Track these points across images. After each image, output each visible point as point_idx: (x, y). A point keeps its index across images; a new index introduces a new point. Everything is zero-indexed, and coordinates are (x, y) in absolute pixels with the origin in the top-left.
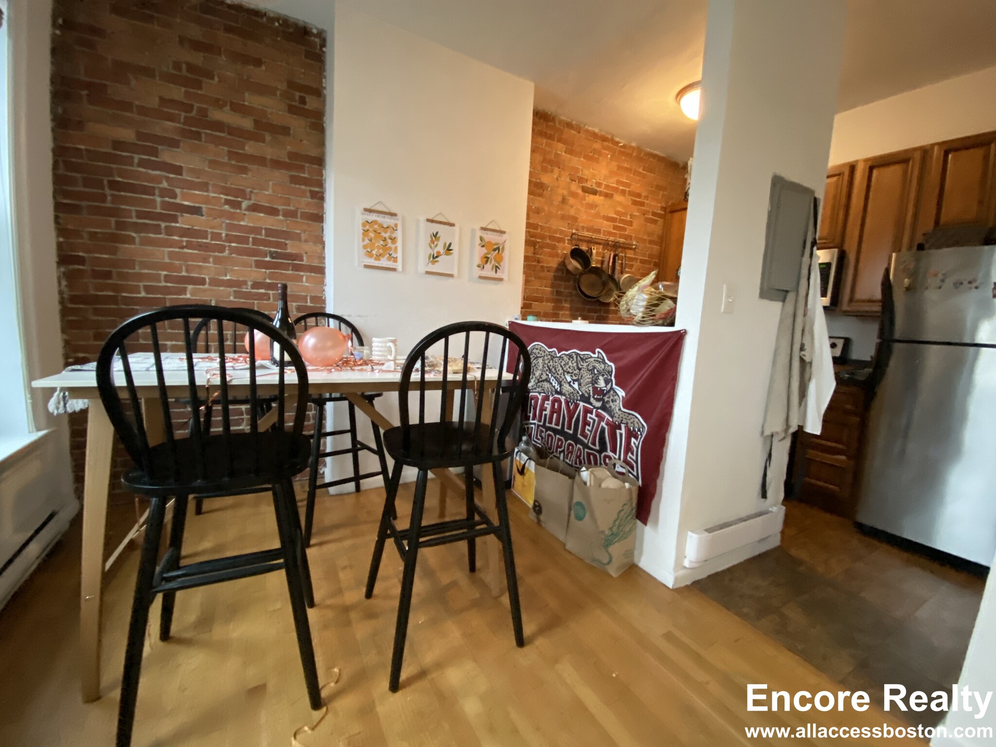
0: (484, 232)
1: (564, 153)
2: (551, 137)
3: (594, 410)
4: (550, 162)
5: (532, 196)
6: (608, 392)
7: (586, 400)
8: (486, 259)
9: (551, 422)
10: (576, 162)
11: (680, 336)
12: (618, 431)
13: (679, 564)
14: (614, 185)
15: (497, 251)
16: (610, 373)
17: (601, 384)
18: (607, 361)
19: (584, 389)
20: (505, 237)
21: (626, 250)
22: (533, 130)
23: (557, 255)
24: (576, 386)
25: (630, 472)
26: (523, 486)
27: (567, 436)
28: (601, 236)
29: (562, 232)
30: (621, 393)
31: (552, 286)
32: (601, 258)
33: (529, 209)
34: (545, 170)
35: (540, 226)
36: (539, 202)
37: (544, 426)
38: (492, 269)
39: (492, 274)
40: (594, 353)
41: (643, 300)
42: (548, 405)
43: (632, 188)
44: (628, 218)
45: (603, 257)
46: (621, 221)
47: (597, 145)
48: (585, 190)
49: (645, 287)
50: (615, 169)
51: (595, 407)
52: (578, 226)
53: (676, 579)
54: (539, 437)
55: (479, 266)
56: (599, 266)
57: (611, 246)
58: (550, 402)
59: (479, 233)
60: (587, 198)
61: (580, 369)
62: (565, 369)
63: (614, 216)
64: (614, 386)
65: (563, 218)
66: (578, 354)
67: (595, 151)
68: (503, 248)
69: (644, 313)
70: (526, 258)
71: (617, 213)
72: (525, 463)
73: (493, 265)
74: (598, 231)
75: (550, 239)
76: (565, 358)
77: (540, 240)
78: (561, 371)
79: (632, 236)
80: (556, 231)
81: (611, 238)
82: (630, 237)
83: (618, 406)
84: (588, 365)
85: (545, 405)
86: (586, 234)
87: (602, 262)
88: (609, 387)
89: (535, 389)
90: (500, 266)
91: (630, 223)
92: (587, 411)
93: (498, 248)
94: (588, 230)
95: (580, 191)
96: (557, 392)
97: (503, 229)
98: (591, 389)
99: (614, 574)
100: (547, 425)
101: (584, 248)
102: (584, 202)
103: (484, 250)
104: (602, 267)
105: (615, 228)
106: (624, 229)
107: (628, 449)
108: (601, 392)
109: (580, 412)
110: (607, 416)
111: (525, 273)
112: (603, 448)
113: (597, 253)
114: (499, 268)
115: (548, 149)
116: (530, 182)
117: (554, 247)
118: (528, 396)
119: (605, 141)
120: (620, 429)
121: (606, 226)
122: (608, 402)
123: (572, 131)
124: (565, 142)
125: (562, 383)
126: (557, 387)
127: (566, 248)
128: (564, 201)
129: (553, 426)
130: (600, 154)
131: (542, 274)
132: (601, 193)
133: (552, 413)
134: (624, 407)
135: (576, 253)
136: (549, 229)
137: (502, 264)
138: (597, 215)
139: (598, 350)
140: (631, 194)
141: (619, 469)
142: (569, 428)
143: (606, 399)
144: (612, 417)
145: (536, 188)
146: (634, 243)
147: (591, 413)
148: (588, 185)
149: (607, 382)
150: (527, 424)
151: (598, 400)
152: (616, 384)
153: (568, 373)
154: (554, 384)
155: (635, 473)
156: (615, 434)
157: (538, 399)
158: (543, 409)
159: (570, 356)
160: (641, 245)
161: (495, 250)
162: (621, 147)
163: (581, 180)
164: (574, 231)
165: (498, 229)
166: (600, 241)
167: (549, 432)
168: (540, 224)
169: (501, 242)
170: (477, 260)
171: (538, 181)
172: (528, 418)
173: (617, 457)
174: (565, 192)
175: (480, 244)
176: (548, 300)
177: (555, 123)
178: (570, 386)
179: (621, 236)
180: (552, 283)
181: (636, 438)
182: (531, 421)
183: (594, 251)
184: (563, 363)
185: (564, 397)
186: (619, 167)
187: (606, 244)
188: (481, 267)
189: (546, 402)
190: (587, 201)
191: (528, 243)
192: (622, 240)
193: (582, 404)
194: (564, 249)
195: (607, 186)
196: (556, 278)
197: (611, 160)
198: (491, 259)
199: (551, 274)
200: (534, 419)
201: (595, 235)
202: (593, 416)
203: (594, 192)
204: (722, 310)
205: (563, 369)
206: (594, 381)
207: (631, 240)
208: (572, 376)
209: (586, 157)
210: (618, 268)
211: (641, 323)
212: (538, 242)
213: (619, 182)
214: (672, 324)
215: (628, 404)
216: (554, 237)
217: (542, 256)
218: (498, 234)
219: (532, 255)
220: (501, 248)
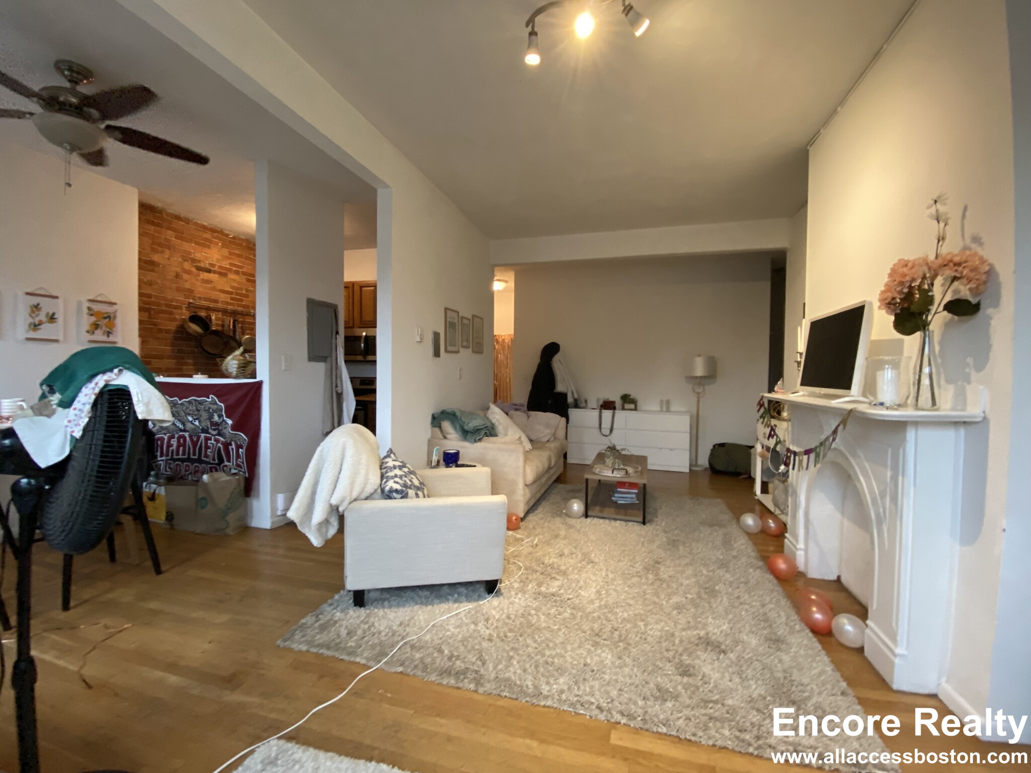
0: (90, 303)
1: (174, 239)
2: (158, 225)
3: (213, 438)
4: (160, 245)
5: (143, 271)
6: (221, 423)
7: (205, 431)
8: (96, 326)
9: (178, 454)
10: (187, 246)
11: (260, 384)
12: (230, 447)
13: (274, 514)
14: (228, 266)
15: (108, 319)
16: (221, 410)
17: (216, 418)
18: (218, 403)
19: (204, 424)
20: (115, 307)
21: (245, 317)
22: (140, 219)
23: (175, 320)
24: (197, 423)
25: (240, 471)
26: (155, 508)
27: (193, 461)
28: (220, 305)
29: (177, 301)
30: (230, 422)
31: (173, 345)
32: (221, 323)
33: (140, 281)
34: (154, 251)
35: (154, 295)
36: (150, 276)
37: (172, 459)
38: (104, 335)
40: (209, 398)
41: (235, 364)
42: (174, 442)
43: (244, 270)
44: (244, 292)
45: (223, 322)
46: (237, 294)
47: (208, 235)
48: (200, 269)
49: (237, 356)
50: (227, 254)
51: (213, 435)
52: (195, 296)
53: (273, 523)
54: (168, 470)
55: (88, 332)
56: (220, 328)
57: (229, 313)
58: (175, 439)
59: (88, 304)
60: (201, 275)
61: (198, 411)
62: (186, 412)
63: (231, 290)
64: (225, 418)
65: (178, 289)
66: (196, 400)
67: (206, 239)
68: (115, 316)
69: (237, 371)
70: (141, 322)
71: (232, 287)
72: (155, 490)
73: (104, 331)
74: (216, 301)
75: (166, 306)
76: (186, 404)
77: (155, 307)
78: (183, 414)
79: (249, 306)
80: (172, 300)
81: (230, 307)
83: (229, 431)
84: (205, 407)
85: (172, 443)
86: (204, 303)
87: (223, 326)
88: (221, 420)
89: (160, 431)
91: (247, 296)
92: (207, 439)
93: (109, 317)
94: (206, 300)
95: (194, 269)
96: (181, 430)
97: (113, 301)
98: (209, 423)
99: (232, 533)
100: (175, 457)
101: (203, 314)
102: (199, 278)
103: (93, 319)
104: (223, 330)
105: (232, 299)
106: (242, 301)
107: (238, 456)
108: (217, 424)
109: (202, 441)
110: (222, 439)
111: (140, 336)
112: (221, 460)
113: (217, 319)
115: (157, 234)
116: (140, 260)
117: (171, 313)
118: (154, 439)
119: (215, 232)
120: (232, 445)
121: (223, 297)
122: (222, 430)
123: (181, 222)
124: (174, 230)
125: (186, 423)
126: (181, 426)
127: (185, 314)
128: (177, 276)
129: (180, 457)
130: (211, 242)
131: (160, 335)
132: (215, 272)
133: (178, 447)
134: (232, 430)
135: (195, 319)
136: (165, 298)
137: (114, 330)
138: (214, 289)
139: (211, 396)
140: (244, 274)
141: (233, 471)
142: (194, 455)
143: (220, 428)
144: (224, 438)
145: (145, 264)
146: (252, 311)
147: (211, 440)
148: (202, 265)
149: (220, 416)
150: (155, 462)
151: (214, 430)
152: (226, 417)
153: (189, 414)
154: (178, 425)
155: (243, 470)
156: (228, 449)
157: (164, 439)
158: (169, 445)
159: (190, 402)
161: (105, 318)
162: (231, 238)
163: (194, 260)
164: (191, 301)
165: (107, 300)
166: (219, 309)
167: (177, 463)
168: (154, 294)
169: (111, 312)
170: (86, 326)
171: (149, 259)
172: (156, 457)
173: (231, 464)
174: (178, 270)
175: (88, 314)
176: (169, 357)
177: (162, 215)
178: (193, 424)
179: (239, 305)
180: (172, 343)
181: (242, 448)
182: (159, 459)
183: (213, 318)
184: (184, 408)
185: (187, 433)
186: (230, 253)
187: (225, 312)
188: (91, 332)
189: (173, 440)
190: (201, 277)
191: (141, 309)
192: (240, 309)
193: (203, 435)
194: (182, 315)
195: (220, 267)
196: (176, 339)
197: (222, 247)
198: (102, 326)
199: (171, 335)
200: (161, 456)
201: (212, 304)
202: (213, 442)
203: (209, 271)
204: (283, 368)
205: (185, 413)
206: (211, 417)
207: (249, 309)
208: (192, 417)
209: (196, 243)
210: (238, 330)
211: (236, 377)
212: (153, 309)
213: (231, 264)
214: (255, 378)
215: (234, 428)
216: (171, 305)
217: (159, 321)
218: (107, 305)
219: (148, 319)
220: (112, 316)
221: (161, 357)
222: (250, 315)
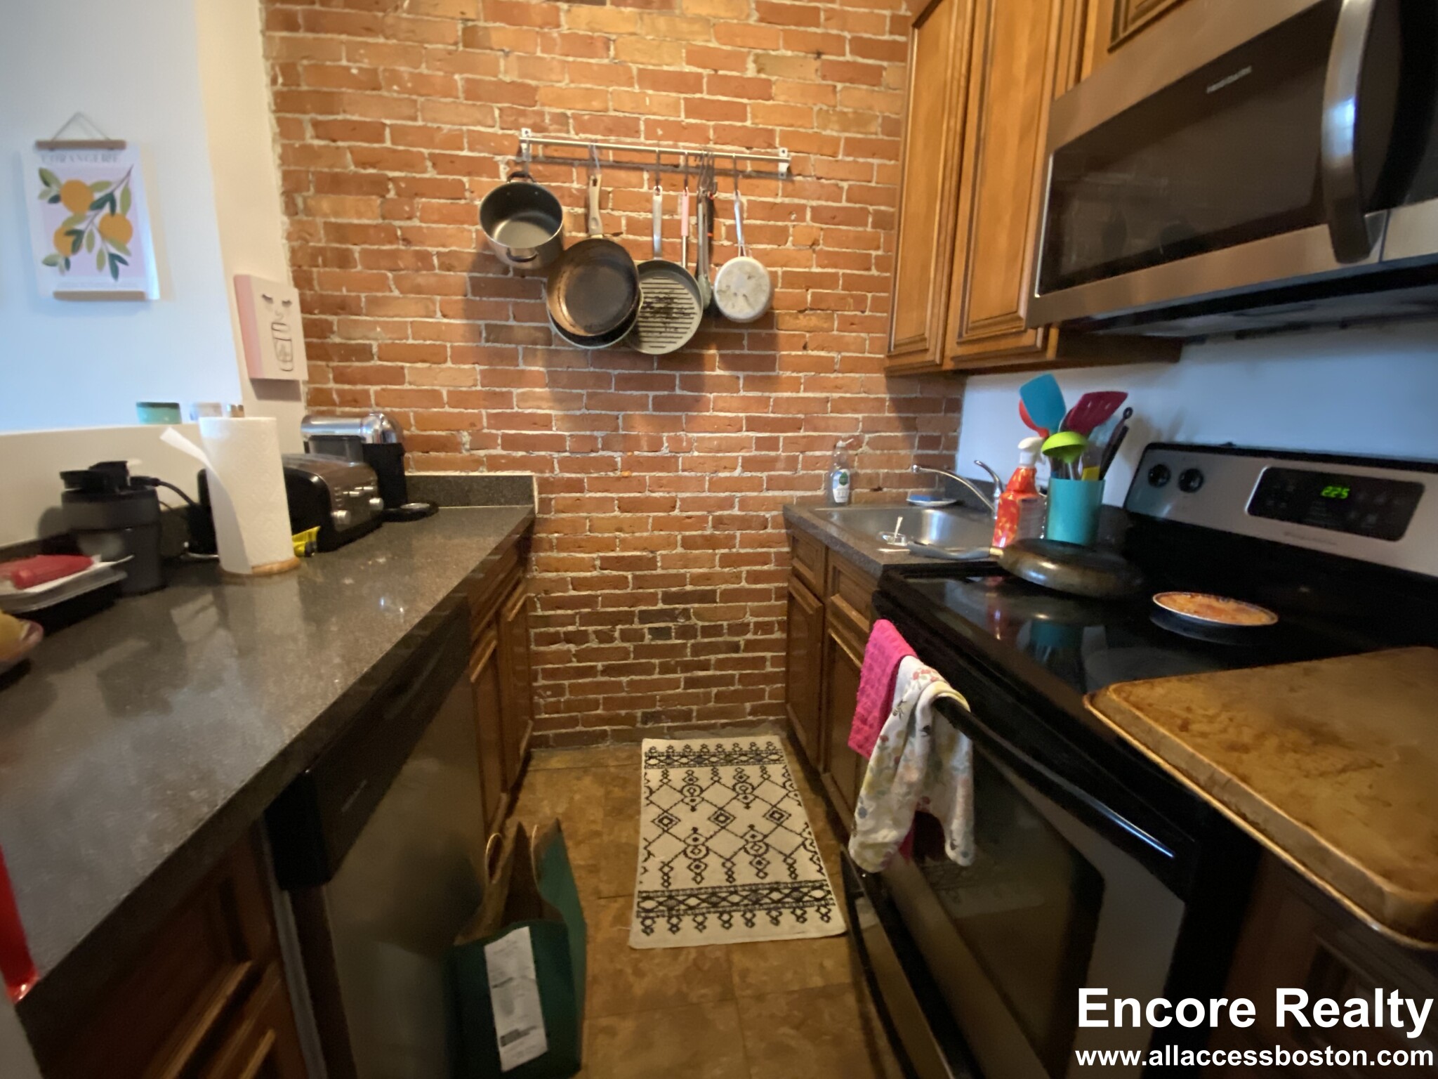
0: (47, 153)
8: (73, 238)
15: (107, 209)
20: (123, 160)
21: (752, 182)
28: (642, 139)
29: (476, 141)
31: (470, 312)
38: (100, 266)
39: (104, 282)
44: (751, 72)
46: (722, 84)
52: (543, 114)
55: (49, 261)
57: (685, 172)
60: (564, 19)
63: (691, 69)
65: (478, 93)
68: (127, 194)
71: (701, 57)
73: (101, 254)
74: (627, 127)
75: (434, 165)
77: (398, 174)
79: (771, 133)
80: (455, 141)
81: (686, 147)
82: (767, 139)
86: (574, 137)
90: (128, 253)
91: (763, 90)
93: (110, 199)
94: (584, 125)
97: (114, 137)
103: (61, 213)
105: (698, 109)
106: (737, 111)
114: (124, 262)
117: (456, 192)
121: (657, 105)
128: (473, 37)
131: (422, 278)
136: (427, 136)
137: (129, 246)
138: (616, 73)
146: (783, 156)
160: (816, 163)
161: (98, 205)
165: (99, 137)
166: (637, 158)
169: (113, 178)
170: (40, 243)
175: (43, 196)
176: (459, 356)
179: (725, 137)
180: (468, 302)
187: (664, 168)
188: (59, 262)
192: (730, 150)
196: (478, 287)
198: (91, 236)
199: (460, 277)
201: (612, 139)
207: (772, 146)
212: (394, 180)
216: (453, 160)
217: (416, 222)
218: (100, 153)
219: (380, 221)
220: (118, 195)
221: (434, 356)
222: (774, 175)
